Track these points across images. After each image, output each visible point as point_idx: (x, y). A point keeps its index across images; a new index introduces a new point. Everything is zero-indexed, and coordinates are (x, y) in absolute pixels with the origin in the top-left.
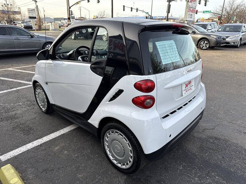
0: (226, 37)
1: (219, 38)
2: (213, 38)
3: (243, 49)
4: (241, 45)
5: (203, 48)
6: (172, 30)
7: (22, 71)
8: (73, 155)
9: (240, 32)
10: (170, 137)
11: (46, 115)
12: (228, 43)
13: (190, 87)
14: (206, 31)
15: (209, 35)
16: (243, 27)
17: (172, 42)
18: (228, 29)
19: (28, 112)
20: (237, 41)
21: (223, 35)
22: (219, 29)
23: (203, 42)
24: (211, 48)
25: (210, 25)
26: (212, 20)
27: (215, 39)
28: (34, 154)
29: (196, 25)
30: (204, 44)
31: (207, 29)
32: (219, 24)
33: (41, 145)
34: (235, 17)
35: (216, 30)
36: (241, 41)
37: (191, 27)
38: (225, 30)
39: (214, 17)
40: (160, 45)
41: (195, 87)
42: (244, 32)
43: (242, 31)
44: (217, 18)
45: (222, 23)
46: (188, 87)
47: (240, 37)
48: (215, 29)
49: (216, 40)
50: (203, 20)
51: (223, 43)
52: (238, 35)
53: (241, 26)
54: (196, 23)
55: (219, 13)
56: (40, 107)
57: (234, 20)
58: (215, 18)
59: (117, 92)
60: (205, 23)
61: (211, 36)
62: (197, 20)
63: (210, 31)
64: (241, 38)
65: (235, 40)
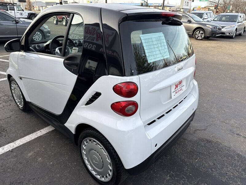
0: (222, 27)
1: (215, 28)
2: (209, 28)
3: (238, 40)
4: (236, 36)
5: (198, 38)
6: (161, 20)
7: (4, 60)
8: (48, 163)
9: (236, 22)
10: (156, 146)
11: (23, 113)
12: (223, 33)
13: (181, 87)
14: (202, 21)
15: (205, 25)
16: (239, 17)
17: (161, 34)
18: (224, 19)
19: (3, 110)
20: (233, 31)
21: (219, 24)
22: (214, 19)
23: (198, 32)
24: (207, 38)
25: (207, 14)
26: (209, 8)
27: (210, 29)
28: (2, 162)
29: (192, 13)
30: (199, 33)
31: (203, 18)
32: (215, 13)
33: (12, 151)
34: (231, 6)
35: (212, 20)
36: (236, 31)
37: (187, 15)
38: (220, 20)
39: (210, 5)
40: (145, 38)
41: (186, 87)
42: (240, 22)
43: (238, 21)
44: (213, 7)
45: (218, 12)
46: (178, 88)
47: (236, 27)
48: (211, 18)
49: (212, 30)
50: (200, 9)
51: (218, 34)
52: (234, 25)
53: (237, 16)
54: (192, 12)
55: (216, 2)
56: (17, 104)
57: (230, 9)
58: (212, 7)
59: (94, 95)
60: (201, 12)
61: (207, 25)
62: (194, 9)
63: (206, 20)
64: (237, 29)
65: (231, 30)
